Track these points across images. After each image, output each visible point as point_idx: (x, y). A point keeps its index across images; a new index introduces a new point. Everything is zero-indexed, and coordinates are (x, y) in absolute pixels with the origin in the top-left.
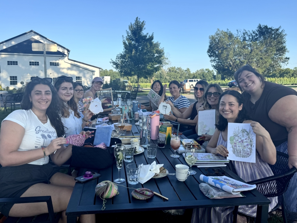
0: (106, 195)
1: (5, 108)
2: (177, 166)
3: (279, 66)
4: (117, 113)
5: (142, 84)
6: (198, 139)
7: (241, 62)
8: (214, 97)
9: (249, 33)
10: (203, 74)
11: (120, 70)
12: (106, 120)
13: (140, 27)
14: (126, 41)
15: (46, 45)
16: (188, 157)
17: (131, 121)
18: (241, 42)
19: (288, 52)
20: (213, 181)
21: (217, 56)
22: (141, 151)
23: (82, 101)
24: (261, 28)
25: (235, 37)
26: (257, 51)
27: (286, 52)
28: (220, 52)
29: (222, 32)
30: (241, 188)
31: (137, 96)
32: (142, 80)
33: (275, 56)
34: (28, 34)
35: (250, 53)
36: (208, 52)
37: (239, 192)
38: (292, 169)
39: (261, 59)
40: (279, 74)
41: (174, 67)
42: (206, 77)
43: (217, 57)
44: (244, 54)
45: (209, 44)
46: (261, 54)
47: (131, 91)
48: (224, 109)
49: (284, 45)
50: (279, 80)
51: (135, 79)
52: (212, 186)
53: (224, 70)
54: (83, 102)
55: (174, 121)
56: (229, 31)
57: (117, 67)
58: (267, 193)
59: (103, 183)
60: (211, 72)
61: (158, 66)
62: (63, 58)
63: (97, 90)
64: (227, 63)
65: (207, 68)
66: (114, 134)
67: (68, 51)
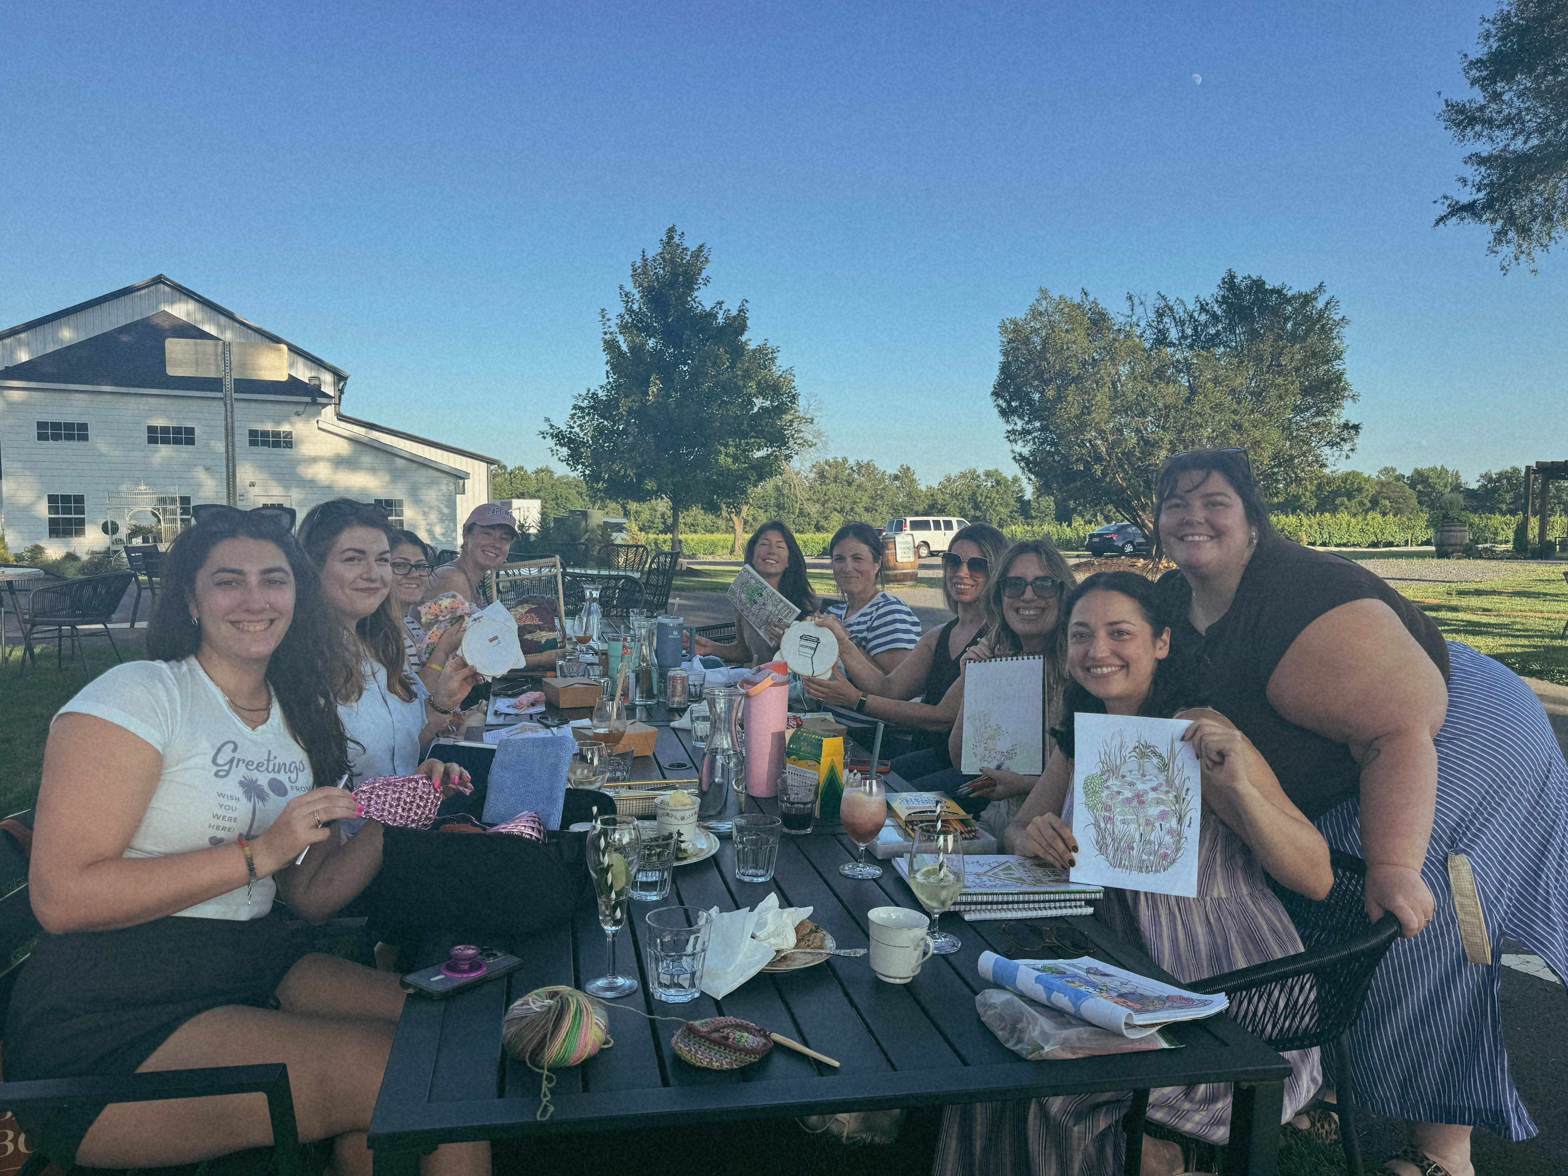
0: (553, 1052)
1: (29, 648)
2: (877, 914)
3: (1317, 461)
4: (587, 673)
5: (694, 536)
6: (964, 789)
7: (1147, 442)
8: (1034, 601)
9: (1180, 313)
10: (974, 494)
11: (587, 472)
12: (533, 705)
13: (685, 273)
14: (621, 339)
15: (235, 349)
16: (923, 874)
17: (648, 709)
18: (1144, 350)
19: (1353, 397)
20: (1038, 980)
21: (1036, 413)
22: (702, 850)
23: (417, 617)
24: (1239, 288)
25: (1119, 330)
26: (1218, 395)
27: (1343, 397)
28: (1051, 393)
29: (1060, 304)
30: (1162, 1009)
31: (672, 593)
32: (689, 520)
33: (1298, 418)
34: (143, 292)
35: (1185, 402)
36: (996, 394)
37: (1153, 1025)
38: (1381, 921)
39: (1237, 427)
40: (1316, 496)
41: (840, 460)
42: (987, 509)
43: (1036, 418)
44: (1160, 405)
45: (1002, 359)
46: (1235, 406)
47: (642, 571)
48: (1091, 653)
49: (1337, 366)
50: (1316, 527)
51: (658, 515)
52: (1032, 1002)
53: (1070, 476)
54: (423, 620)
55: (851, 709)
56: (1091, 298)
57: (574, 458)
58: (1276, 1031)
59: (537, 995)
60: (1007, 487)
61: (768, 456)
62: (314, 409)
63: (487, 563)
64: (1082, 445)
65: (991, 468)
66: (579, 772)
67: (340, 377)
